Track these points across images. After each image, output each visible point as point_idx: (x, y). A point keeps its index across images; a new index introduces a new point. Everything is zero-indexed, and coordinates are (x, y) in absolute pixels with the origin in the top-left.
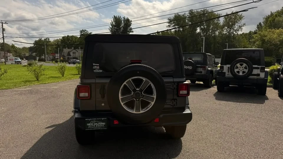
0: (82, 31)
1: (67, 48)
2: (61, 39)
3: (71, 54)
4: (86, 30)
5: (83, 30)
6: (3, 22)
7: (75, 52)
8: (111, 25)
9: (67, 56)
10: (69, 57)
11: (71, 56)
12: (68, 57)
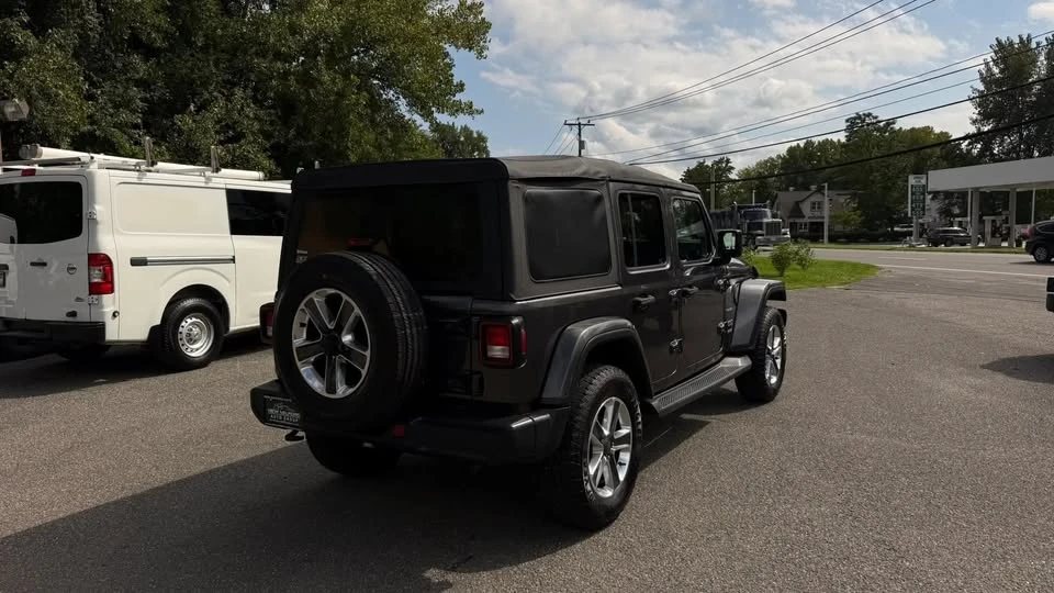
0: (855, 118)
1: (791, 188)
2: (784, 158)
3: (806, 209)
4: (869, 115)
5: (859, 117)
6: (582, 122)
7: (819, 203)
8: (983, 79)
9: (789, 217)
10: (797, 221)
11: (804, 217)
12: (791, 220)
